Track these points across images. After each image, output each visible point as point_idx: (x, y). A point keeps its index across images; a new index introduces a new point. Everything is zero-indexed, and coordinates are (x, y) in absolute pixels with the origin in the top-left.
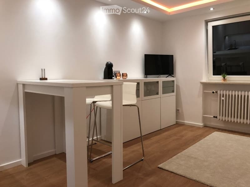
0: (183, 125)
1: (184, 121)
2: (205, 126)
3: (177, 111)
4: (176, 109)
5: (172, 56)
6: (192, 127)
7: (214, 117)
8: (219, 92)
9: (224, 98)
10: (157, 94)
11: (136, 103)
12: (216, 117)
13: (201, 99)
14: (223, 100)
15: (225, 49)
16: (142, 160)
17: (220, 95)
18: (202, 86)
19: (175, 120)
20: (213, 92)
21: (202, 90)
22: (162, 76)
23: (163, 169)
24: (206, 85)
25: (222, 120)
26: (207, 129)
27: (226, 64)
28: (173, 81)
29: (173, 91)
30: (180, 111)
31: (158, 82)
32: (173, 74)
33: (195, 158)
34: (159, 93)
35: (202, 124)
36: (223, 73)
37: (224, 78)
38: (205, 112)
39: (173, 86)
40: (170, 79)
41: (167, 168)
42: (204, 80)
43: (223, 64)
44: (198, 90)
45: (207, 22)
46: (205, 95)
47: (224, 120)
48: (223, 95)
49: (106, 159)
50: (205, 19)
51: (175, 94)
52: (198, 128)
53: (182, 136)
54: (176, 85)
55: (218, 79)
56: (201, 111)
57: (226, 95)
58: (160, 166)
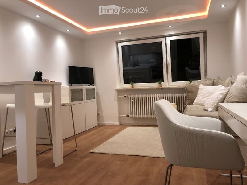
0: (103, 126)
1: (104, 122)
2: (121, 125)
3: (98, 114)
4: (97, 113)
5: (92, 69)
6: (111, 126)
7: (127, 116)
8: (129, 96)
9: (133, 101)
10: (82, 100)
11: (69, 103)
12: (129, 116)
13: (116, 103)
14: (132, 102)
15: (131, 66)
16: (76, 150)
17: (130, 98)
18: (116, 93)
19: (97, 123)
20: (125, 97)
21: (117, 95)
22: (84, 85)
23: (94, 153)
24: (119, 92)
25: (133, 118)
26: (122, 126)
27: (132, 77)
28: (94, 89)
29: (94, 98)
30: (100, 115)
31: (82, 90)
32: (93, 84)
33: (117, 143)
34: (84, 99)
35: (119, 123)
36: (131, 82)
37: (132, 85)
38: (120, 113)
39: (94, 94)
40: (91, 87)
41: (97, 151)
42: (118, 87)
43: (130, 77)
44: (113, 95)
45: (117, 43)
46: (119, 99)
47: (134, 117)
48: (132, 98)
49: (43, 155)
50: (116, 40)
51: (95, 100)
52: (116, 126)
53: (104, 133)
54: (97, 93)
55: (128, 86)
56: (117, 112)
57: (134, 98)
58: (91, 151)
